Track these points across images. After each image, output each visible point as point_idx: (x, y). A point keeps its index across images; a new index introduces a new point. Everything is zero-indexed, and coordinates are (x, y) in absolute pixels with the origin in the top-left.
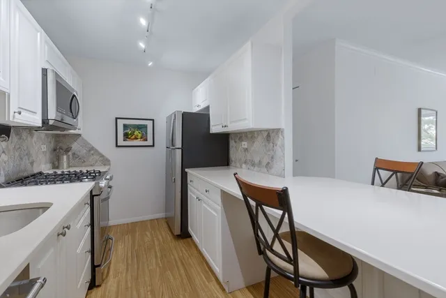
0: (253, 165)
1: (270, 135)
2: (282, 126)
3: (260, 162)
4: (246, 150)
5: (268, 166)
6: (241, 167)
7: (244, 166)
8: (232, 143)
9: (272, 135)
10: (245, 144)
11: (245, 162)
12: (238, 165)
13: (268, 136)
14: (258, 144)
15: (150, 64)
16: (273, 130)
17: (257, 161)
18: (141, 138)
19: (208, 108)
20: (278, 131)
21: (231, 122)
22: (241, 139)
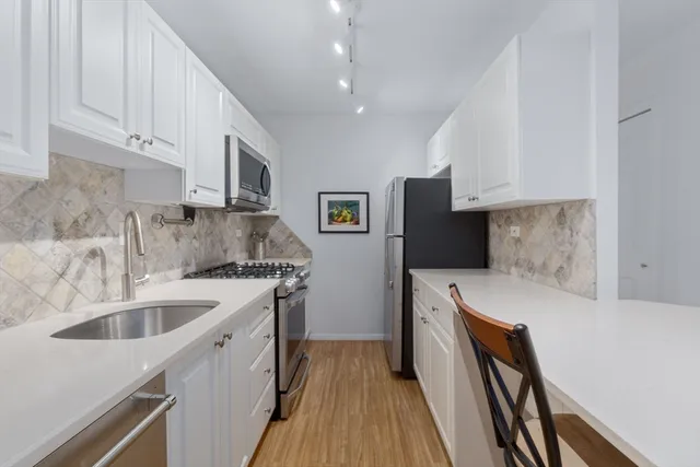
0: (531, 269)
1: (565, 213)
2: (592, 193)
3: (544, 265)
4: (518, 241)
5: (560, 273)
6: (509, 273)
7: (513, 269)
8: (493, 228)
9: (570, 213)
10: (515, 231)
11: (517, 264)
12: (503, 268)
13: (562, 214)
14: (541, 230)
15: (360, 110)
16: (572, 203)
17: (538, 262)
18: (351, 220)
19: (448, 170)
20: (581, 205)
21: (485, 191)
22: (508, 221)
